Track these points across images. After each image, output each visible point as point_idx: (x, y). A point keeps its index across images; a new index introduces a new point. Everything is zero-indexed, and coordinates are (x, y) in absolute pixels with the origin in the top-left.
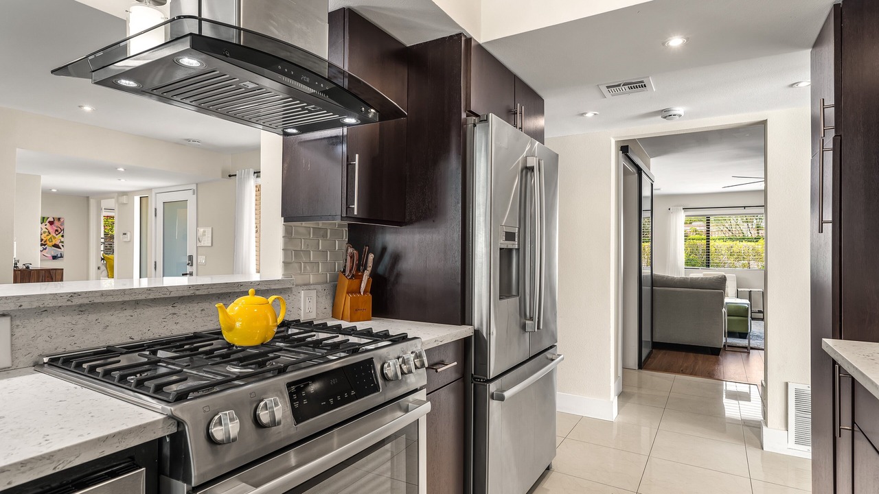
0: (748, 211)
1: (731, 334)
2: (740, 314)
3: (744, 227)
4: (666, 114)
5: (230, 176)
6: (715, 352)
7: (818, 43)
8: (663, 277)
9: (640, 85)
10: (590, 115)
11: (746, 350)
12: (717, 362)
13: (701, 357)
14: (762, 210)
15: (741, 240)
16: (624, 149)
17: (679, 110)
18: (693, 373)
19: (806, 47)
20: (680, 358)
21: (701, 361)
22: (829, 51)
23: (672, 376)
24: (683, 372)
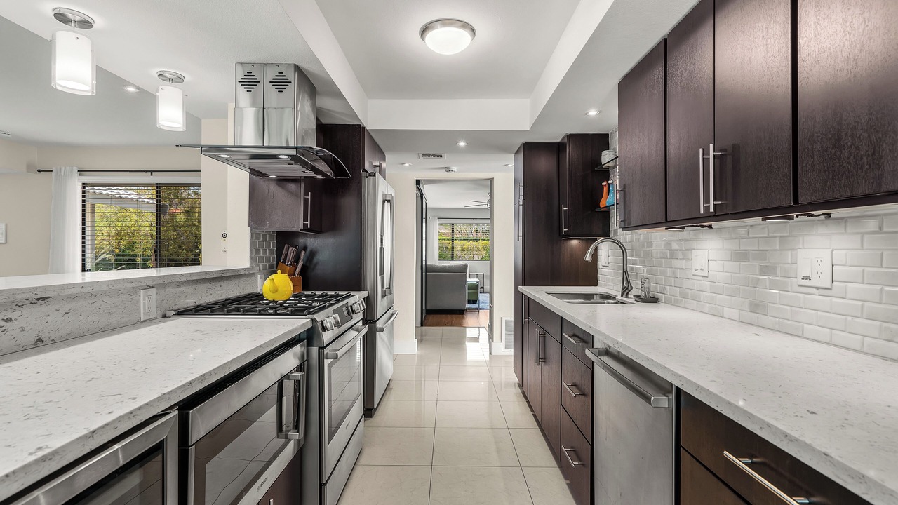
0: (476, 221)
1: (469, 302)
2: (475, 289)
3: (468, 230)
4: (448, 169)
5: (39, 171)
6: (461, 312)
7: (517, 153)
8: (432, 266)
9: (440, 156)
10: (407, 165)
11: (477, 310)
12: (463, 318)
13: (454, 316)
14: (488, 221)
15: (468, 239)
16: (418, 182)
17: (454, 169)
18: (452, 325)
19: (512, 153)
20: (443, 318)
21: (455, 318)
22: (521, 156)
23: (441, 328)
24: (446, 325)
